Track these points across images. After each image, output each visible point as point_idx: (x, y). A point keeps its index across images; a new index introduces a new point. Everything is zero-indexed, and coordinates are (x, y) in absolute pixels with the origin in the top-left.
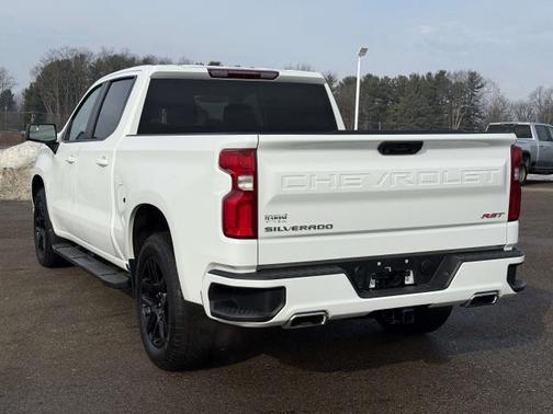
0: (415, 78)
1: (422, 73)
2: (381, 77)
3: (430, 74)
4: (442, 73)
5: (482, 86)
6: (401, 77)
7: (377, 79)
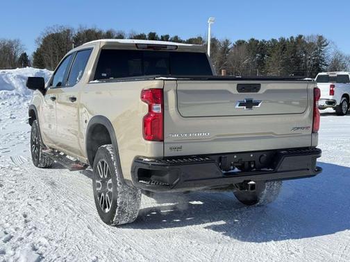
0: (283, 40)
1: (287, 37)
2: (260, 40)
3: (292, 37)
4: (301, 37)
5: (327, 45)
6: (273, 40)
7: (258, 41)
